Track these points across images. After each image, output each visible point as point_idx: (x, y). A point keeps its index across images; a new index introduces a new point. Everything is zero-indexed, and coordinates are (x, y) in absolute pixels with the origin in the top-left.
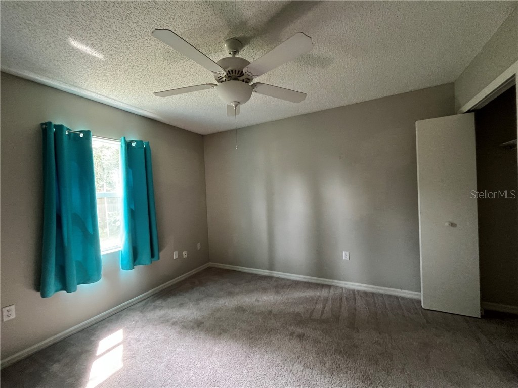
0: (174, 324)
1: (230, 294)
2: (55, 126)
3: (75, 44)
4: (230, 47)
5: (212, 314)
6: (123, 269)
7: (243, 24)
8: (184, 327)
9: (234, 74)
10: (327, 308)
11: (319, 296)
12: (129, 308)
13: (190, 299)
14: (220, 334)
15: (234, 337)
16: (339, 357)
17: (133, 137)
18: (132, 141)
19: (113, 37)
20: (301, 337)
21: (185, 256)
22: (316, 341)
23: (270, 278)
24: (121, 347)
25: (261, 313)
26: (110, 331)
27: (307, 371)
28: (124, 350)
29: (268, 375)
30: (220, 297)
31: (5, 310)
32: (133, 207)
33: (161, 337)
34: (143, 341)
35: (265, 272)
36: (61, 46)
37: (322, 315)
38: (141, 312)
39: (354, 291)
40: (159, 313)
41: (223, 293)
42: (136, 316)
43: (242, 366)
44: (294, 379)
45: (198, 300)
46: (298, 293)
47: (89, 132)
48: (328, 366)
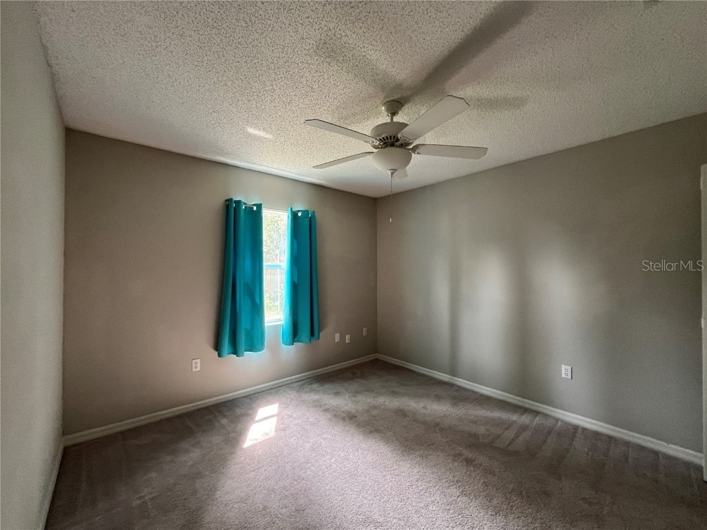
0: (327, 410)
1: (394, 393)
2: (236, 202)
3: (251, 130)
4: (388, 110)
5: (368, 411)
6: (283, 343)
7: (399, 86)
8: (335, 416)
9: (389, 140)
10: (521, 438)
11: (515, 422)
12: (287, 385)
13: (347, 390)
14: (371, 432)
15: (387, 440)
16: (515, 499)
17: (300, 207)
18: (299, 211)
19: (279, 120)
20: (469, 462)
21: (347, 341)
22: (488, 471)
23: (450, 385)
24: (275, 418)
25: (424, 423)
26: (268, 403)
27: (465, 499)
28: (277, 422)
29: (414, 487)
30: (381, 394)
31: (194, 361)
32: (296, 280)
33: (312, 420)
34: (294, 418)
35: (445, 377)
36: (241, 134)
37: (509, 445)
38: (298, 391)
39: (576, 428)
40: (315, 397)
41: (384, 390)
42: (293, 394)
43: (386, 469)
44: (445, 501)
45: (357, 392)
46: (484, 411)
47: (261, 205)
48: (495, 502)
